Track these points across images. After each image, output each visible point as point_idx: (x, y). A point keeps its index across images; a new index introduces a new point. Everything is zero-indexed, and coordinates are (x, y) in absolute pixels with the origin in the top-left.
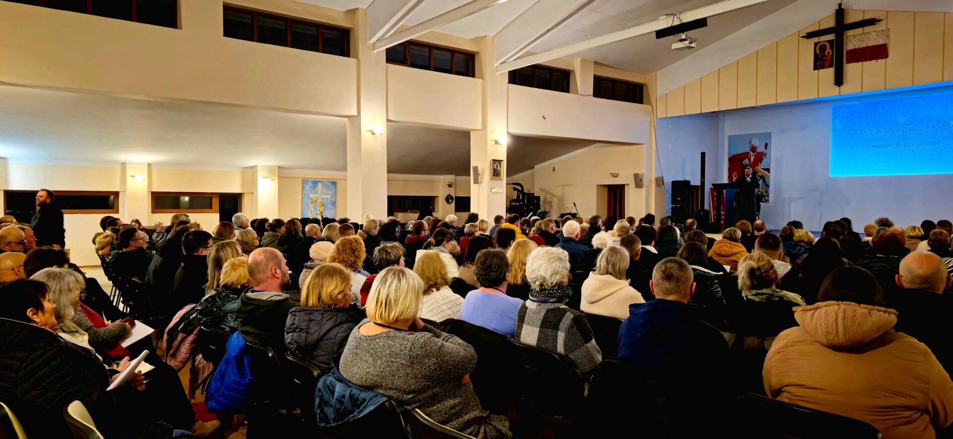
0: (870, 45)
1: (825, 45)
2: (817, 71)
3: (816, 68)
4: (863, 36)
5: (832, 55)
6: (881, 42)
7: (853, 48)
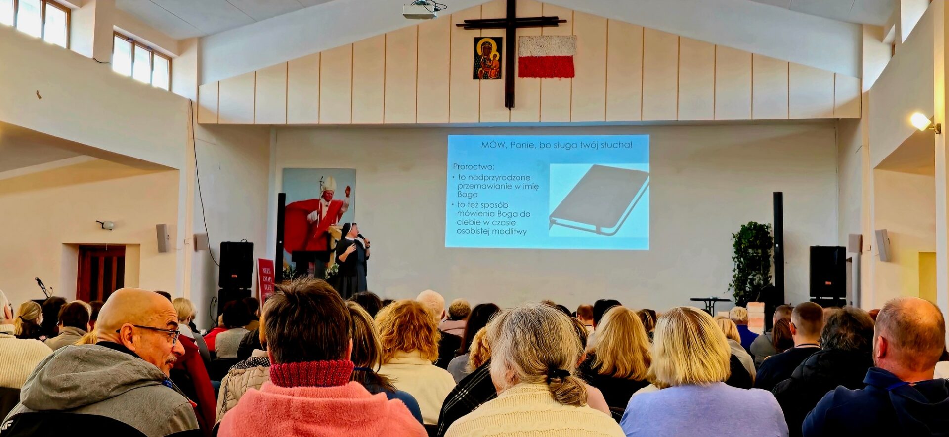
0: (551, 55)
1: (490, 44)
2: (478, 81)
3: (476, 77)
4: (542, 40)
5: (500, 60)
6: (565, 53)
7: (529, 55)
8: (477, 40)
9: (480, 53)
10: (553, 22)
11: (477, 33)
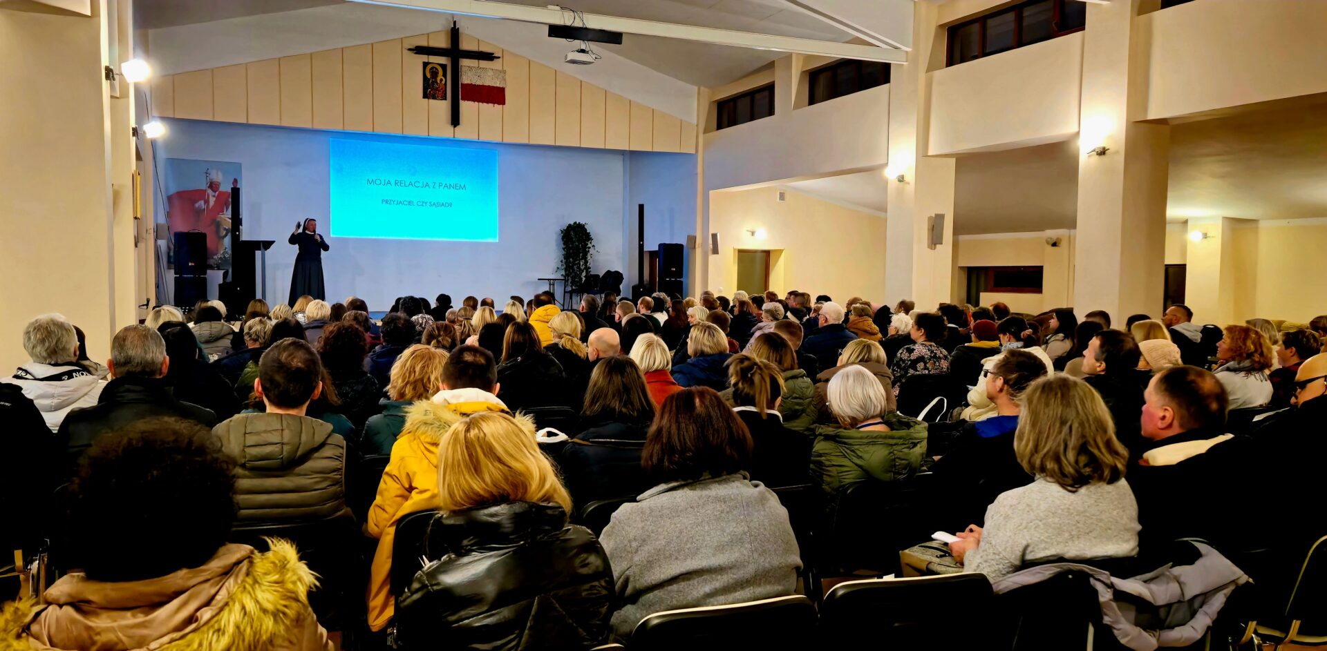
0: (487, 84)
1: (436, 69)
2: (427, 100)
3: (425, 96)
4: (479, 71)
5: (445, 84)
6: (498, 84)
7: (469, 82)
8: (425, 64)
9: (428, 75)
10: (489, 57)
11: (425, 58)
